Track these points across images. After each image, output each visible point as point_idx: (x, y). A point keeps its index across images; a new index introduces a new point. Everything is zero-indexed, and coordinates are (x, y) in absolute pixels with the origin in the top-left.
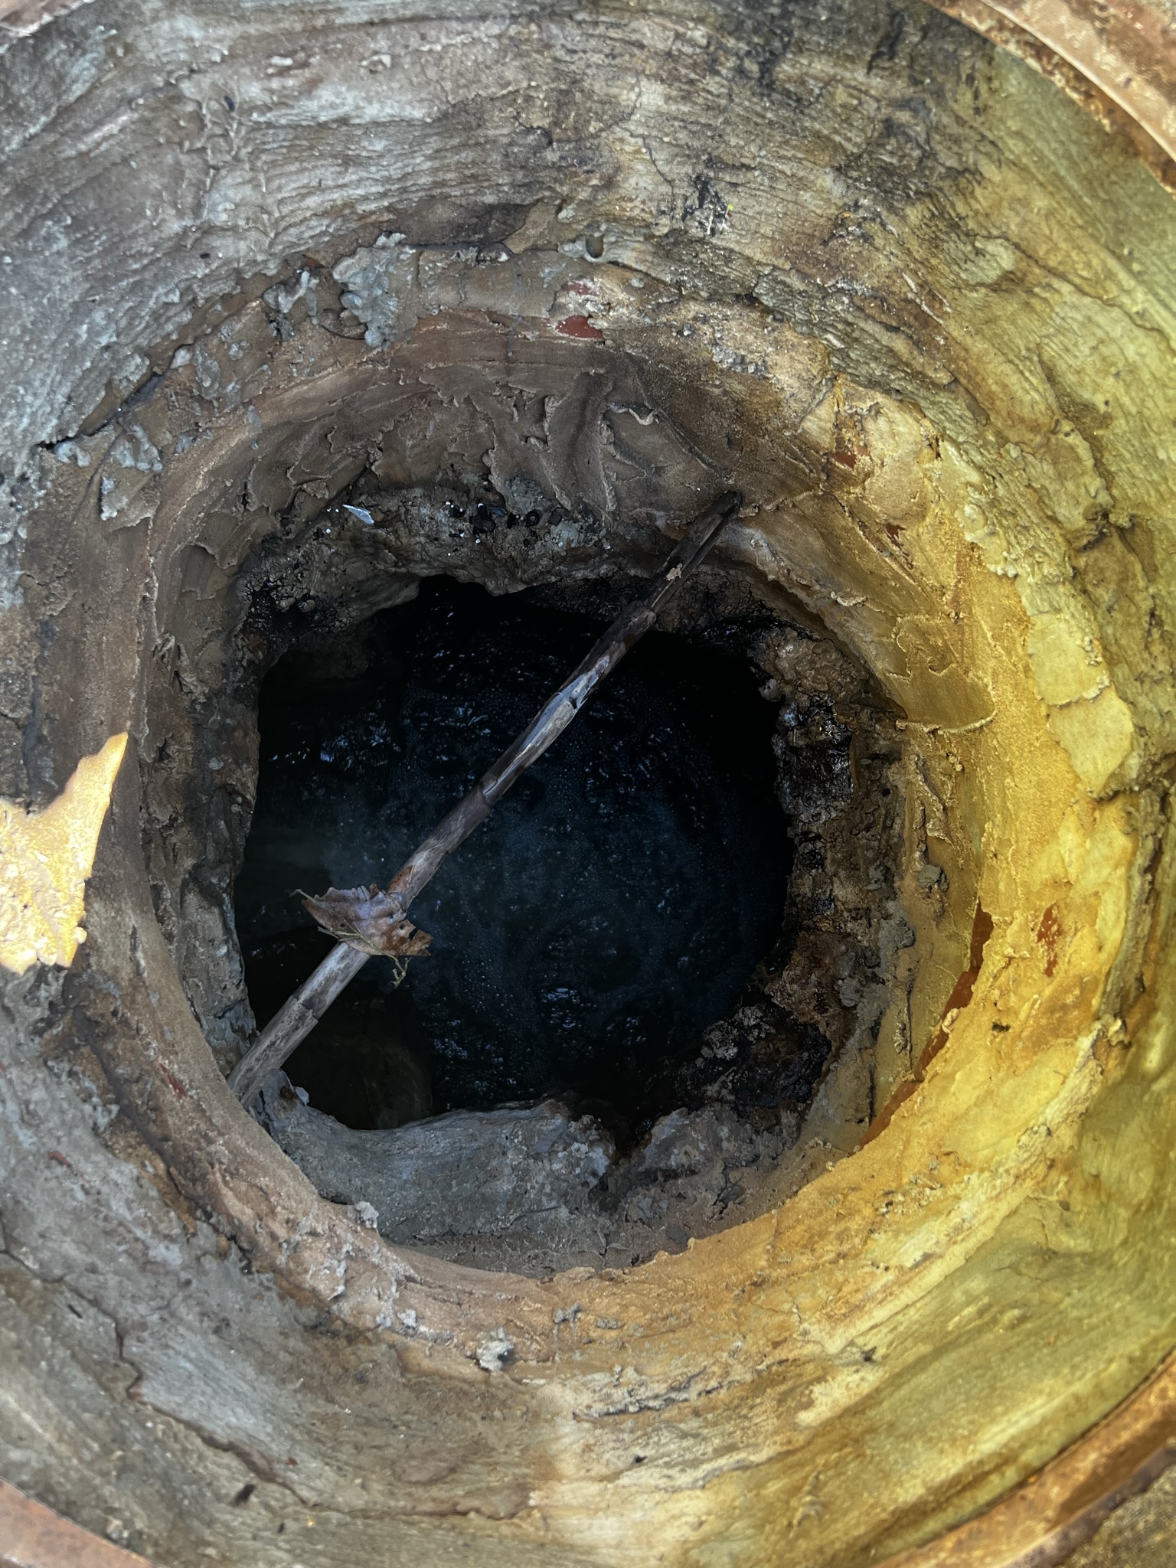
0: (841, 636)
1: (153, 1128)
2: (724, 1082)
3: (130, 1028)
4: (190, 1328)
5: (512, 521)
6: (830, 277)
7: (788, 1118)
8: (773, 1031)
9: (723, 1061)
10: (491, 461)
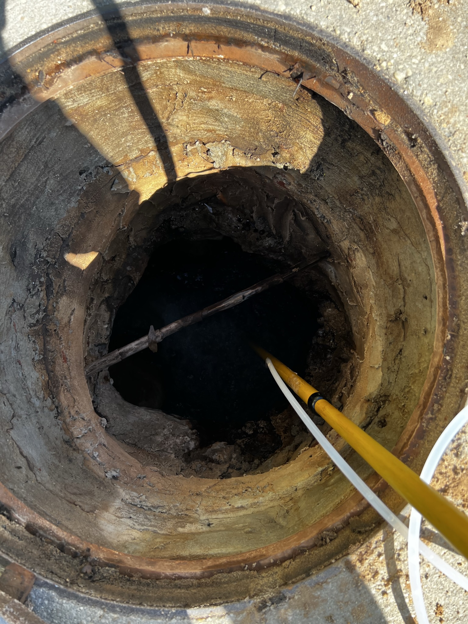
0: (347, 313)
1: (50, 367)
2: (244, 441)
3: (58, 337)
4: (33, 424)
5: (256, 231)
6: (349, 206)
7: (256, 461)
8: (267, 432)
9: (247, 434)
10: (255, 209)
